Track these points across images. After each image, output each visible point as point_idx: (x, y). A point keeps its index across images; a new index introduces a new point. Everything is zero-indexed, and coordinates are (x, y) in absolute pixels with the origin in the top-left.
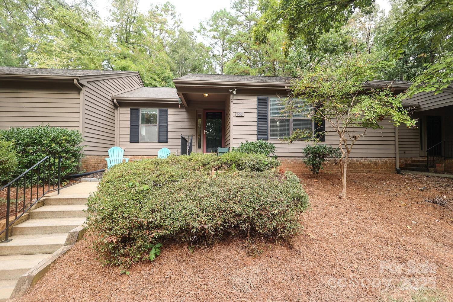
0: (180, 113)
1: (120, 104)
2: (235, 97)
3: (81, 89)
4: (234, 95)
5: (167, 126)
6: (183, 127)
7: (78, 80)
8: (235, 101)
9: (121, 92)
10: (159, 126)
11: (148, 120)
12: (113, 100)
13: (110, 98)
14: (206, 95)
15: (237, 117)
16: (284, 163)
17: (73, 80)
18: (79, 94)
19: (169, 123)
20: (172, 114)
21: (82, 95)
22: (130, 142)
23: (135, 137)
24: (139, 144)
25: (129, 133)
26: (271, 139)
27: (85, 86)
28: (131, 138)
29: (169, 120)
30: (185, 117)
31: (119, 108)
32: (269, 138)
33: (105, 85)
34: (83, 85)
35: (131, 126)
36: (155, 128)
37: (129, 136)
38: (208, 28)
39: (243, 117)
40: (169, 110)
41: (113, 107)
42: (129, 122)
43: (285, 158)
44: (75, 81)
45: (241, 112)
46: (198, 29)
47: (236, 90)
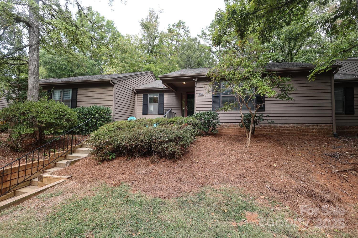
0: (171, 96)
1: (138, 92)
2: (198, 84)
3: (114, 86)
4: (197, 82)
5: (163, 104)
6: (173, 104)
7: (112, 81)
8: (197, 86)
9: (139, 85)
10: (159, 104)
11: (154, 101)
12: (133, 90)
13: (131, 89)
14: (184, 83)
15: (198, 96)
16: (232, 127)
17: (110, 81)
18: (113, 88)
19: (165, 102)
20: (166, 96)
21: (114, 88)
22: (143, 115)
23: (145, 111)
24: (148, 115)
25: (142, 109)
27: (116, 83)
28: (143, 112)
29: (165, 100)
30: (175, 98)
31: (137, 95)
33: (128, 82)
34: (114, 83)
35: (143, 105)
36: (157, 105)
37: (142, 111)
38: (208, 33)
39: (203, 96)
40: (165, 94)
41: (133, 94)
42: (142, 103)
43: (233, 123)
44: (111, 81)
45: (202, 92)
46: (201, 35)
47: (197, 79)
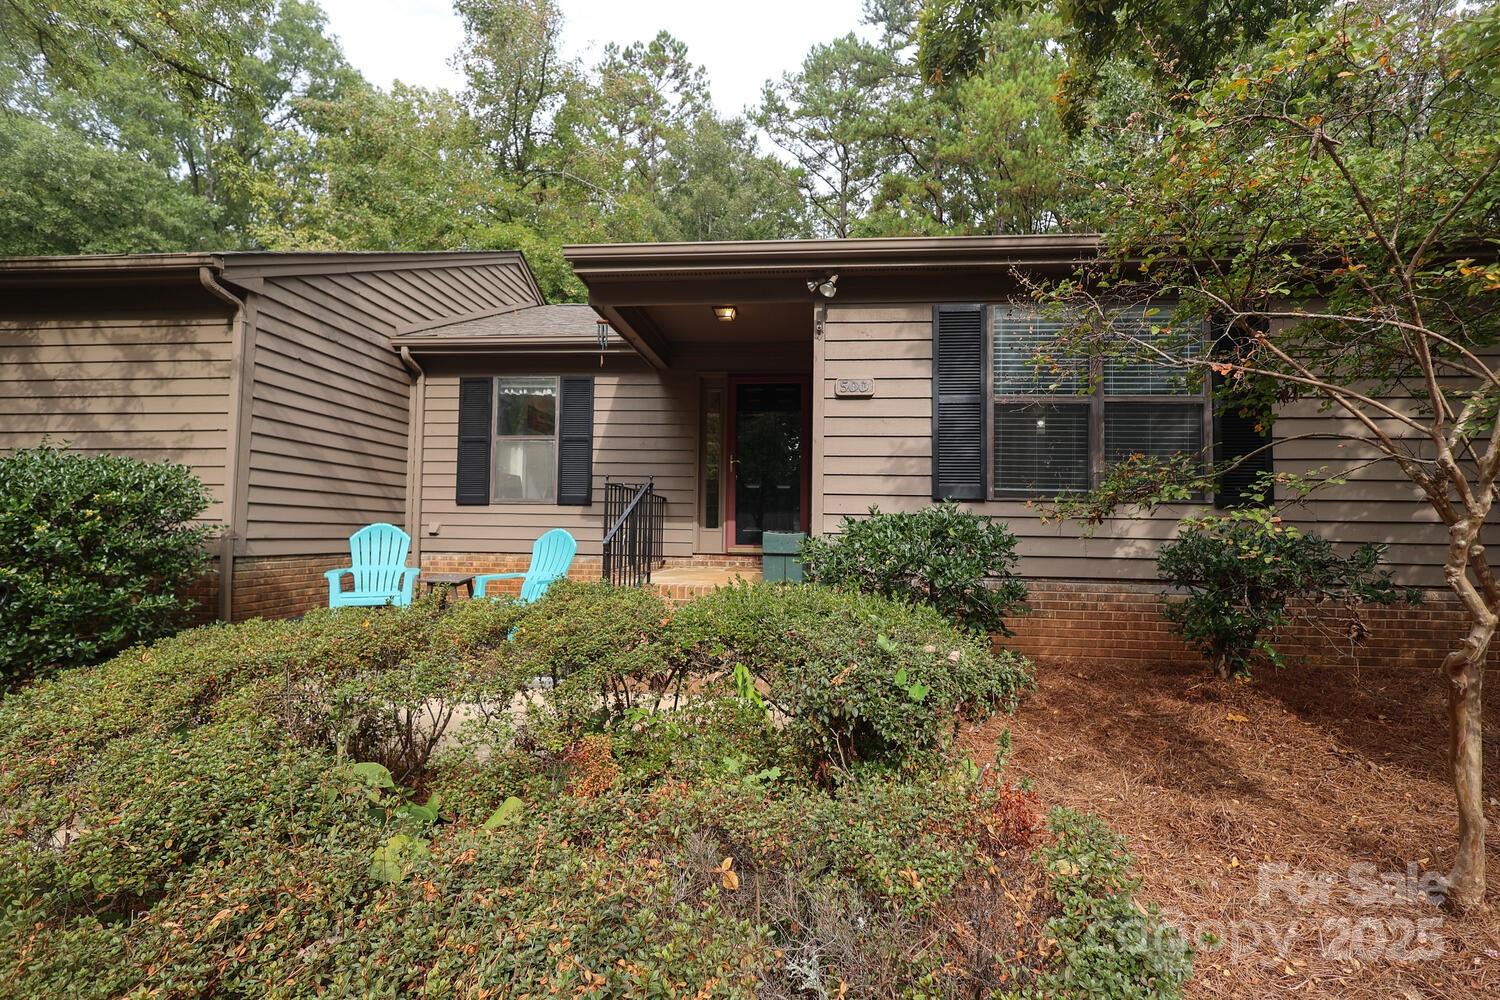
0: (637, 392)
1: (430, 361)
2: (833, 314)
3: (235, 308)
4: (829, 303)
5: (589, 441)
7: (215, 271)
8: (831, 331)
9: (439, 321)
10: (563, 442)
11: (530, 420)
12: (398, 348)
13: (384, 342)
14: (728, 313)
15: (839, 398)
16: (1062, 606)
17: (196, 271)
18: (230, 325)
19: (597, 431)
20: (606, 390)
21: (238, 326)
22: (459, 504)
23: (474, 487)
24: (490, 509)
25: (453, 468)
26: (1001, 498)
27: (255, 295)
28: (460, 487)
29: (597, 417)
30: (658, 405)
31: (421, 379)
32: (991, 489)
33: (359, 294)
34: (243, 293)
35: (463, 441)
36: (548, 448)
37: (453, 481)
38: (793, 106)
39: (869, 397)
40: (597, 380)
41: (401, 376)
42: (455, 430)
43: (1068, 584)
44: (205, 276)
45: (860, 376)
46: (760, 112)
47: (834, 279)
